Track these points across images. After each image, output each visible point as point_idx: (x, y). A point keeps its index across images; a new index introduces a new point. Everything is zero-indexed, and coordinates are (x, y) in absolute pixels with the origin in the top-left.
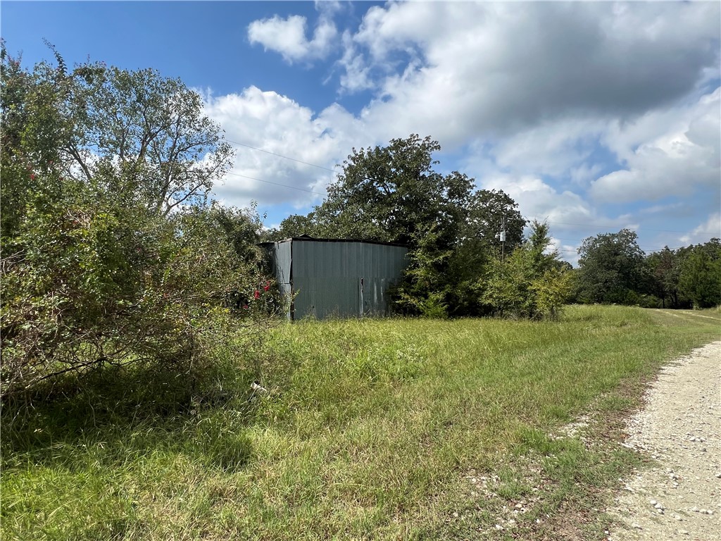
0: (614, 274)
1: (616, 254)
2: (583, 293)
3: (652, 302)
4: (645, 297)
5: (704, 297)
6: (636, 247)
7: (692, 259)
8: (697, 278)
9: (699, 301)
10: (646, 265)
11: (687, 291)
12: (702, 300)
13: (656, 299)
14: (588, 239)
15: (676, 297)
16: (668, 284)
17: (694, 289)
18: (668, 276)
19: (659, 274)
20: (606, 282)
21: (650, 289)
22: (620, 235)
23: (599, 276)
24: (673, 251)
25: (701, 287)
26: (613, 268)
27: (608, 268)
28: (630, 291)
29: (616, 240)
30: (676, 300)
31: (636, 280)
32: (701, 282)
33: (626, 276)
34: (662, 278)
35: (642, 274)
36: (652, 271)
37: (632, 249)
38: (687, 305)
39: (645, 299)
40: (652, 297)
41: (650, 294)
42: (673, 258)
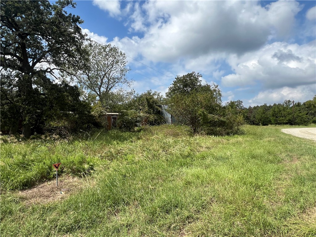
5: (264, 122)
6: (242, 106)
29: (236, 103)
32: (263, 118)
38: (258, 124)
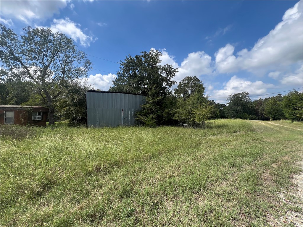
0: (240, 107)
1: (241, 101)
2: (228, 115)
3: (254, 117)
4: (251, 116)
6: (248, 98)
7: (270, 102)
8: (272, 109)
9: (272, 117)
10: (252, 104)
11: (268, 114)
12: (274, 117)
13: (255, 116)
14: (231, 95)
15: (263, 116)
16: (260, 111)
17: (271, 113)
18: (260, 108)
19: (257, 108)
20: (237, 111)
21: (253, 113)
22: (243, 94)
23: (234, 108)
24: (262, 99)
25: (274, 112)
26: (240, 106)
27: (237, 106)
28: (246, 114)
29: (241, 95)
30: (263, 117)
31: (248, 110)
32: (274, 110)
33: (244, 109)
34: (258, 109)
35: (250, 107)
36: (254, 106)
37: (246, 99)
38: (267, 119)
39: (251, 117)
40: (254, 116)
41: (253, 115)
42: (263, 102)
